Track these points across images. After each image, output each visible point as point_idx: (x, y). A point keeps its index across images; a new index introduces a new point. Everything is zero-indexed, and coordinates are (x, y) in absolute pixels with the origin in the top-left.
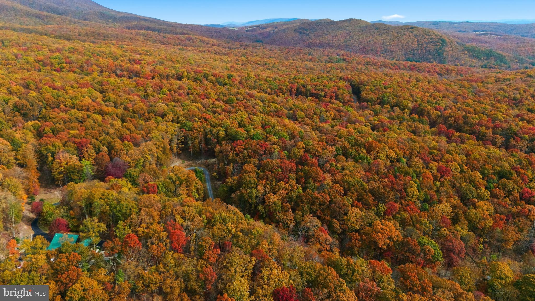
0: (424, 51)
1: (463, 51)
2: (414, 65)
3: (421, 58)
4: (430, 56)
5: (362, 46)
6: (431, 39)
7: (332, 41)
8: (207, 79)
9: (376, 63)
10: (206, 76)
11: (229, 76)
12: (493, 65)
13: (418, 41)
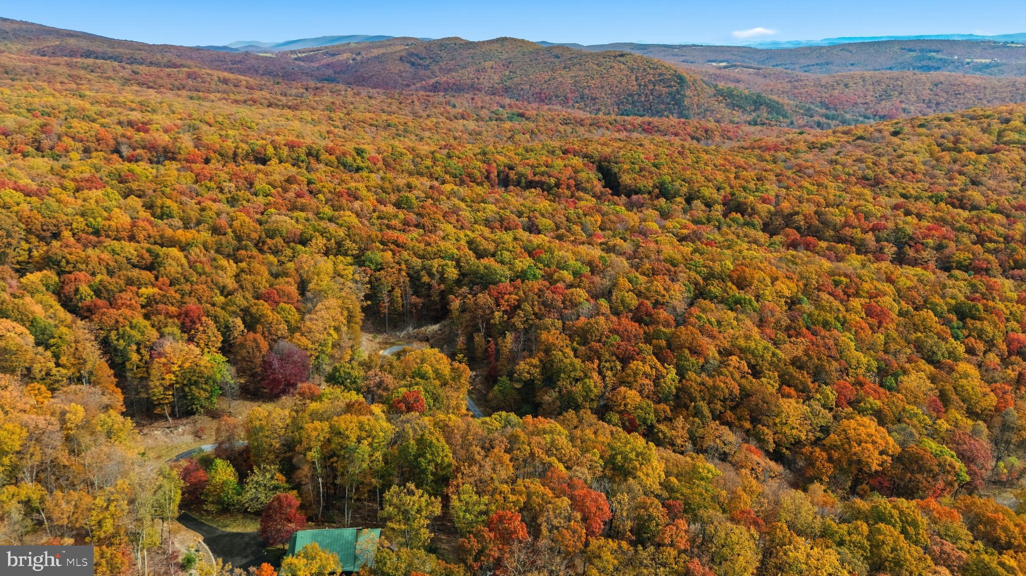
0: (651, 97)
1: (715, 96)
2: (649, 123)
3: (648, 109)
4: (662, 106)
5: (537, 90)
6: (660, 75)
7: (478, 79)
8: (318, 160)
9: (582, 120)
10: (314, 152)
11: (359, 152)
12: (767, 119)
13: (637, 79)
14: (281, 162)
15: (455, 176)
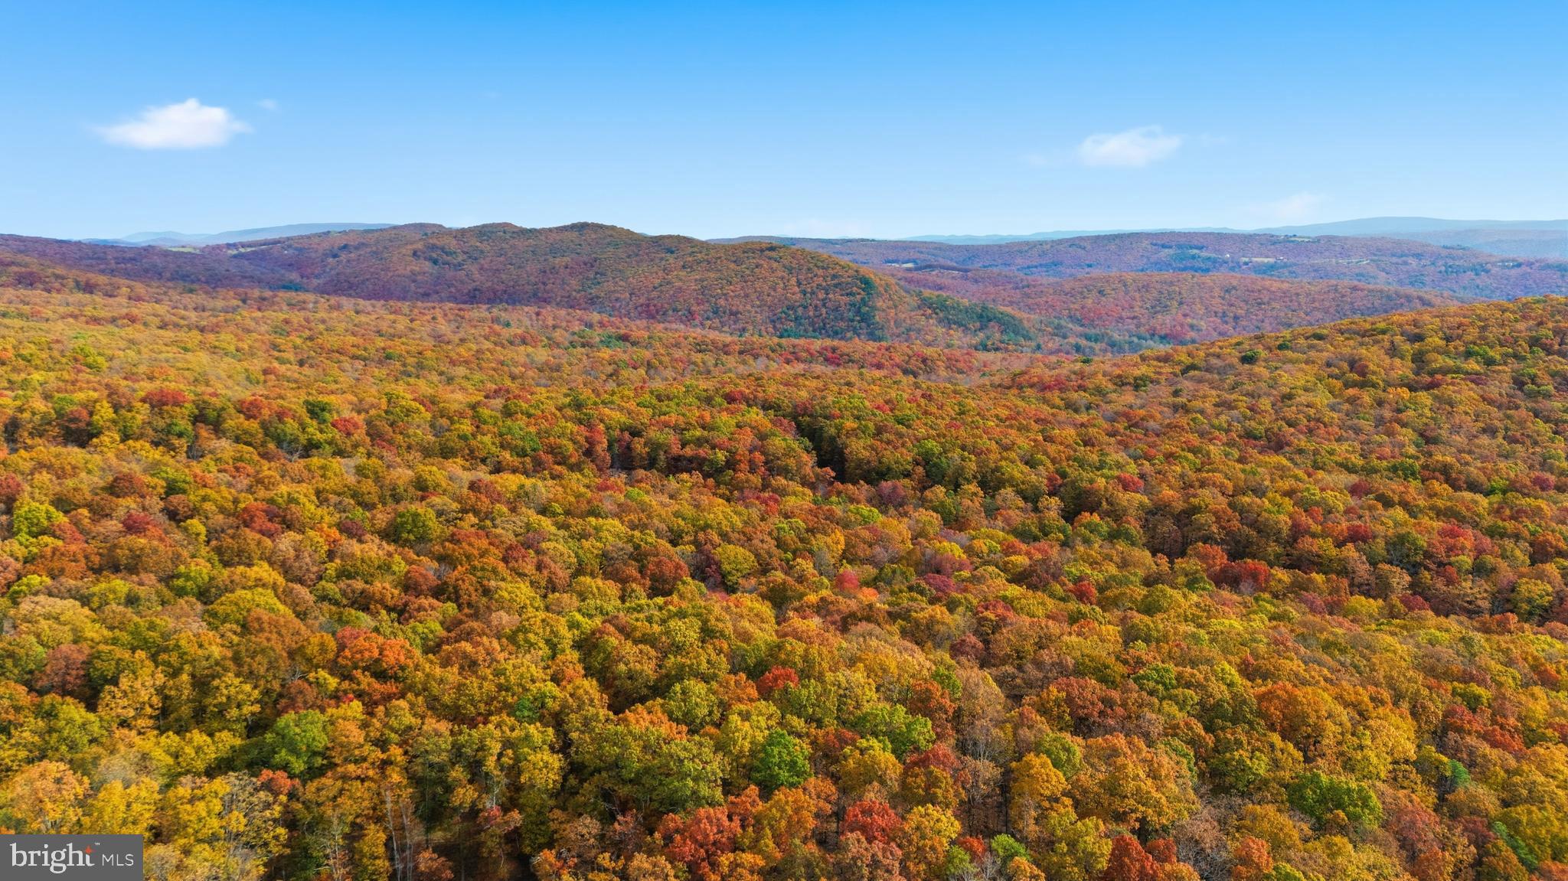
0: (824, 311)
1: (919, 307)
2: (834, 350)
3: (821, 329)
4: (843, 325)
5: (642, 300)
6: (834, 277)
8: (217, 428)
10: (212, 414)
11: (316, 411)
12: (1002, 342)
13: (799, 284)
14: (126, 437)
15: (522, 453)
